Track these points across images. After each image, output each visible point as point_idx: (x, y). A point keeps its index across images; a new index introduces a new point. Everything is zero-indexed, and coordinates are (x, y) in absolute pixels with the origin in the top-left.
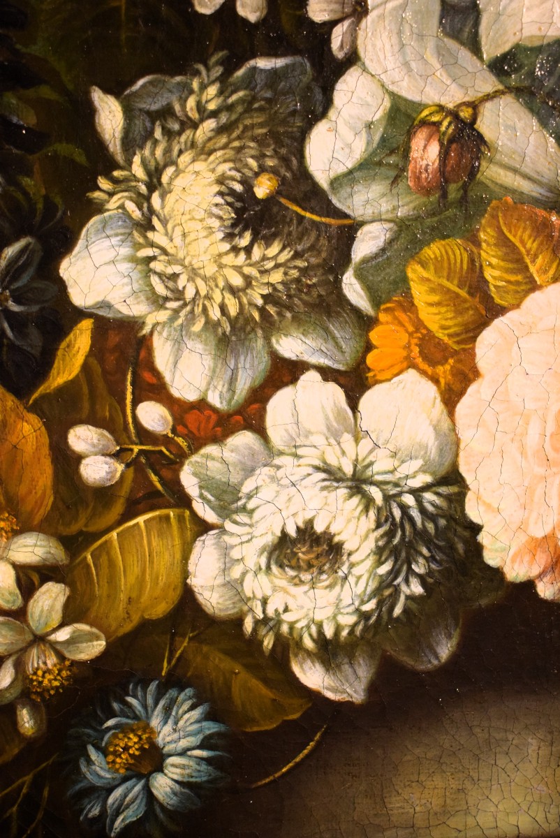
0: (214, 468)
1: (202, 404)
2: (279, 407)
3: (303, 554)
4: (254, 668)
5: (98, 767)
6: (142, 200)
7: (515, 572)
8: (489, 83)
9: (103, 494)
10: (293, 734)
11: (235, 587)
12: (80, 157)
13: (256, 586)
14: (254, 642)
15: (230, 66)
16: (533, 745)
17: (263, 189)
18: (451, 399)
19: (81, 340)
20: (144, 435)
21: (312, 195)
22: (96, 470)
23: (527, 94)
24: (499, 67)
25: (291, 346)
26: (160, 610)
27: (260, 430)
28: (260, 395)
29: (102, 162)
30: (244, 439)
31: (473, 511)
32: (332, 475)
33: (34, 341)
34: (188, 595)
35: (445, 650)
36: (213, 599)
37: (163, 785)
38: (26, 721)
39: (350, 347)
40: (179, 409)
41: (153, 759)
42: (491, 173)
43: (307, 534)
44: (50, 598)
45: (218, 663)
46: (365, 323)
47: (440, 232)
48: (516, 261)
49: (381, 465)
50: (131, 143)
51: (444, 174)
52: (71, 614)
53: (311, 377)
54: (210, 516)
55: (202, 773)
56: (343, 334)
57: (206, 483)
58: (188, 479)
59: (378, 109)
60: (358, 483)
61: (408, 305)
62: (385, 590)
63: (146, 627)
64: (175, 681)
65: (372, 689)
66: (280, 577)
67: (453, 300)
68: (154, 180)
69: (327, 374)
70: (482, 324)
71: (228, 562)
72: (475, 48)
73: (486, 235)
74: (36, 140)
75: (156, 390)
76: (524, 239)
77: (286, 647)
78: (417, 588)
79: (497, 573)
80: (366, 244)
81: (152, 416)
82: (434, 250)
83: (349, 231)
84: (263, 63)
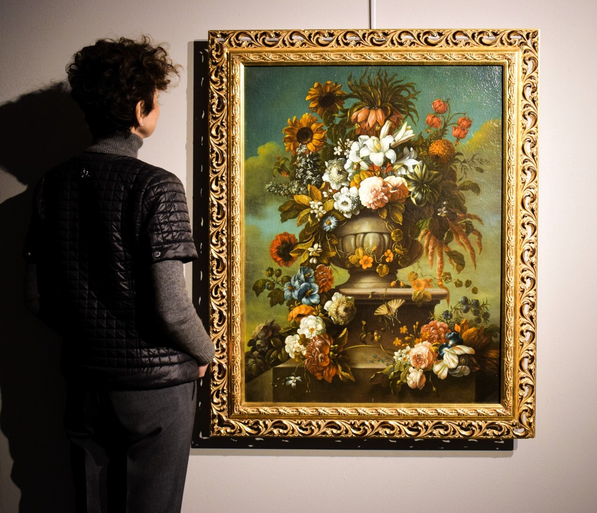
0: (336, 196)
1: (335, 190)
2: (342, 190)
3: (344, 203)
4: (340, 215)
5: (325, 224)
6: (330, 171)
7: (365, 205)
8: (361, 160)
9: (326, 198)
10: (344, 221)
11: (338, 207)
12: (324, 167)
13: (340, 207)
14: (340, 212)
15: (337, 159)
16: (367, 223)
17: (340, 170)
18: (358, 189)
19: (324, 184)
20: (330, 192)
21: (345, 171)
22: (326, 196)
23: (365, 161)
24: (362, 158)
25: (343, 184)
26: (331, 209)
27: (340, 192)
28: (340, 189)
29: (326, 168)
30: (339, 193)
31: (360, 199)
32: (347, 196)
33: (320, 184)
34: (334, 208)
35: (358, 213)
36: (336, 208)
37: (332, 226)
38: (319, 220)
39: (348, 184)
40: (333, 190)
41: (330, 224)
42: (361, 168)
43: (345, 202)
44: (321, 208)
45: (337, 214)
46: (350, 182)
47: (357, 173)
48: (364, 176)
49: (352, 195)
50: (328, 166)
51: (357, 169)
52: (323, 209)
53: (345, 187)
54: (335, 200)
55: (336, 225)
56: (348, 183)
57: (335, 197)
58: (334, 197)
59: (351, 163)
60: (350, 197)
61: (354, 180)
62: (352, 207)
63: (330, 211)
64: (333, 216)
65: (351, 217)
66: (342, 206)
67: (358, 180)
68: (331, 169)
69: (347, 187)
70: (361, 182)
71: (338, 204)
72: (359, 157)
73: (361, 174)
74: (320, 166)
75: (331, 188)
76: (364, 174)
77: (343, 213)
78: (355, 207)
79: (363, 206)
80: (350, 175)
81: (331, 191)
82: (356, 175)
83: (348, 174)
84: (340, 159)
